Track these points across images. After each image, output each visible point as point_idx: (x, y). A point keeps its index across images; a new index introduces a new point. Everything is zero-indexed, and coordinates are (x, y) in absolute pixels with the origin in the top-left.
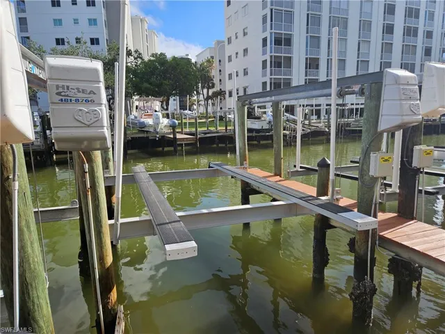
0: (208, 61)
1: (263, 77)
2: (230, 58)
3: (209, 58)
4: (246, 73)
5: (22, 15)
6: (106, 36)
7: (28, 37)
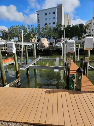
3: (89, 23)
5: (39, 19)
6: (57, 22)
7: (39, 24)
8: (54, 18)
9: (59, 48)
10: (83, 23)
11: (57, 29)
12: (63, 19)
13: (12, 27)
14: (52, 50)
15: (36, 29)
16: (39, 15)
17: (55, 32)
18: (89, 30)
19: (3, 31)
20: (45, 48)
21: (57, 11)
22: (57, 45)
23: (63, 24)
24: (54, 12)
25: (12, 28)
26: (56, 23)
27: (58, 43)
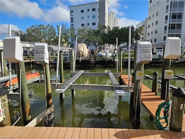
0: (141, 28)
1: (164, 34)
2: (149, 26)
3: (142, 26)
4: (156, 32)
5: (72, 17)
6: (98, 22)
7: (73, 24)
8: (94, 17)
9: (105, 58)
10: (133, 25)
11: (99, 31)
12: (106, 18)
13: (34, 27)
14: (94, 61)
15: (69, 31)
16: (72, 11)
17: (97, 36)
18: (143, 34)
19: (18, 32)
20: (84, 58)
21: (98, 7)
22: (102, 54)
23: (106, 25)
24: (95, 9)
25: (32, 28)
26: (97, 24)
27: (102, 51)
